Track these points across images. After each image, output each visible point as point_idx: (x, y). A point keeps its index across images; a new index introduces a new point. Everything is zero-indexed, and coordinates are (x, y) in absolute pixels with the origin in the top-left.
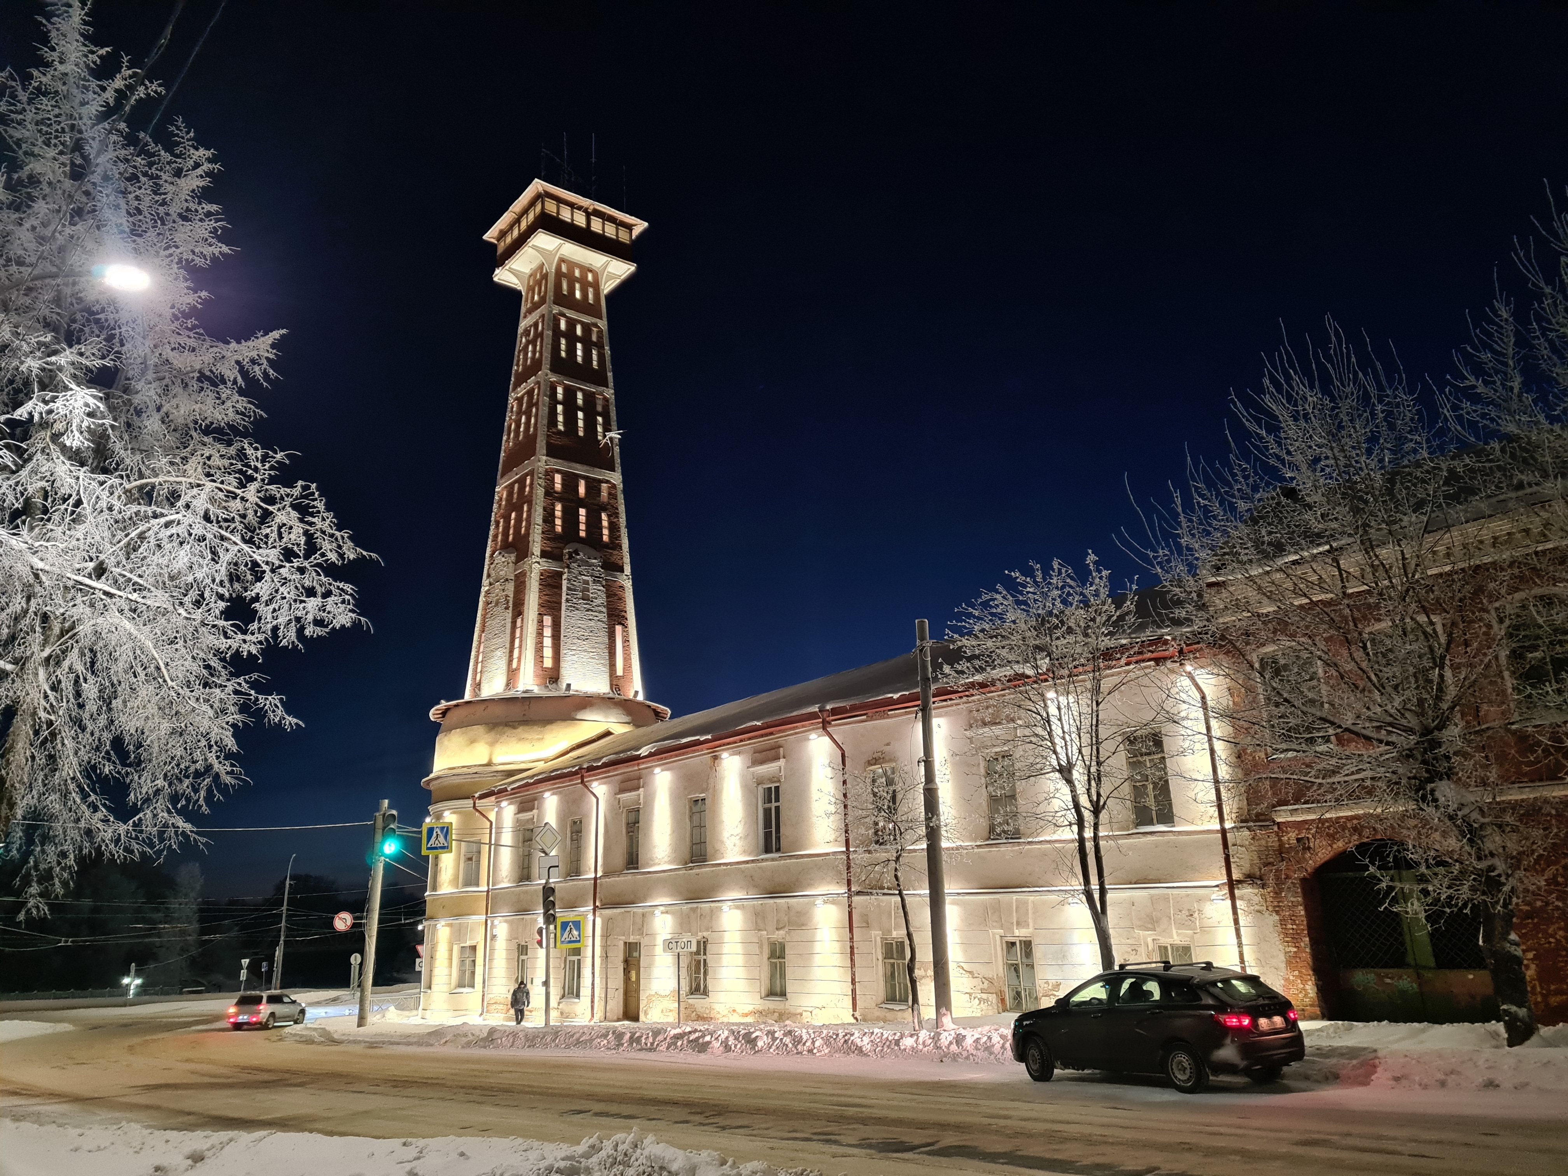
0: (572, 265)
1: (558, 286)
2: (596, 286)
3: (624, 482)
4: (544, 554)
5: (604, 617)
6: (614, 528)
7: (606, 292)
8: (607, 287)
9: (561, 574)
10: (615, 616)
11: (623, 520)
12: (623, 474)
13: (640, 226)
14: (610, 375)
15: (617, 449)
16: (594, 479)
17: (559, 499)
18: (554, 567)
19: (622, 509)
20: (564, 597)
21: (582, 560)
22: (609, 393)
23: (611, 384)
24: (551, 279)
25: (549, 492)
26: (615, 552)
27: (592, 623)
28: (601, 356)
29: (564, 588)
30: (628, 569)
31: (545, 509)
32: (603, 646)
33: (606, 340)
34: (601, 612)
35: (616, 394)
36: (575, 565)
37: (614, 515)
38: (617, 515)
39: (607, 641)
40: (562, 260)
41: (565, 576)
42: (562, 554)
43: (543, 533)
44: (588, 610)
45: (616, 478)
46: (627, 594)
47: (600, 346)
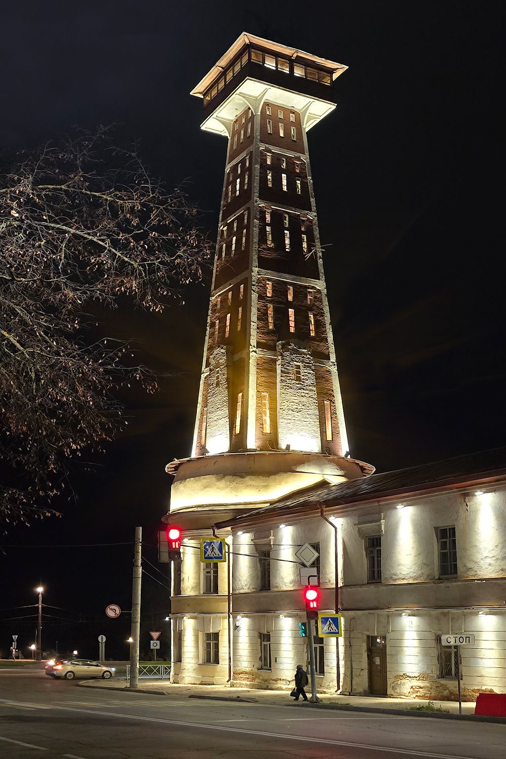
0: (276, 107)
1: (263, 127)
2: (298, 124)
3: (327, 288)
4: (259, 345)
5: (314, 394)
6: (319, 325)
7: (307, 130)
8: (308, 126)
9: (275, 361)
10: (324, 394)
11: (327, 318)
12: (326, 281)
13: (340, 69)
14: (313, 200)
15: (320, 261)
16: (301, 286)
17: (270, 302)
18: (269, 355)
19: (326, 309)
20: (279, 379)
21: (293, 349)
22: (312, 215)
23: (314, 208)
24: (258, 120)
25: (262, 297)
26: (322, 344)
27: (304, 399)
28: (304, 185)
29: (279, 371)
30: (333, 358)
31: (259, 310)
32: (314, 417)
33: (308, 171)
34: (311, 390)
35: (318, 216)
36: (288, 353)
37: (319, 313)
38: (322, 314)
39: (317, 412)
40: (267, 104)
41: (279, 362)
42: (275, 346)
43: (258, 328)
44: (300, 389)
45: (320, 285)
46: (333, 377)
47: (302, 176)
